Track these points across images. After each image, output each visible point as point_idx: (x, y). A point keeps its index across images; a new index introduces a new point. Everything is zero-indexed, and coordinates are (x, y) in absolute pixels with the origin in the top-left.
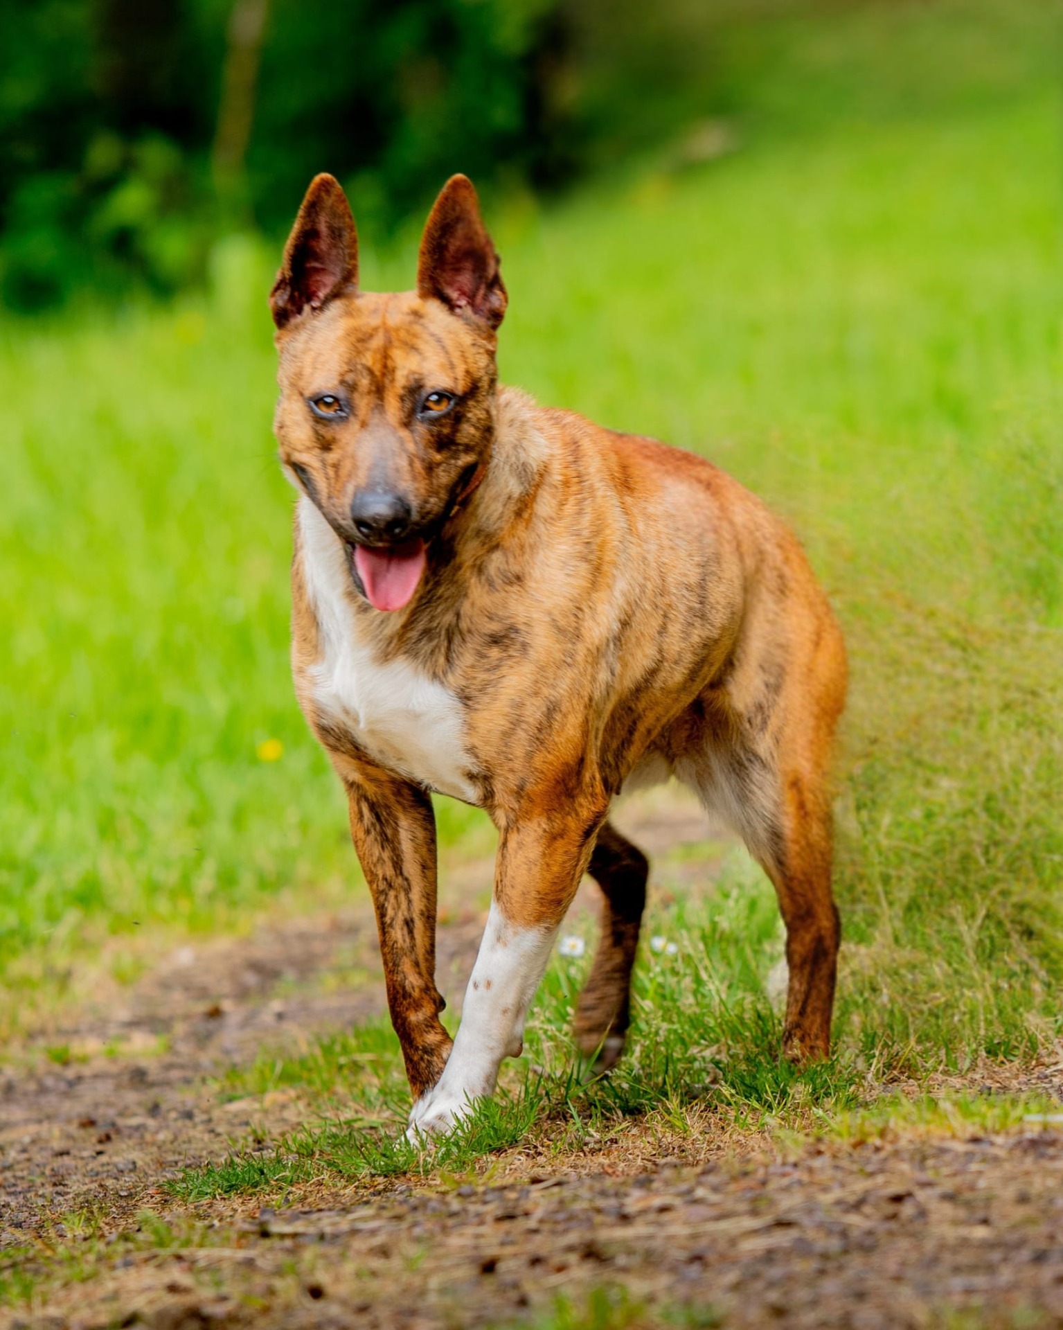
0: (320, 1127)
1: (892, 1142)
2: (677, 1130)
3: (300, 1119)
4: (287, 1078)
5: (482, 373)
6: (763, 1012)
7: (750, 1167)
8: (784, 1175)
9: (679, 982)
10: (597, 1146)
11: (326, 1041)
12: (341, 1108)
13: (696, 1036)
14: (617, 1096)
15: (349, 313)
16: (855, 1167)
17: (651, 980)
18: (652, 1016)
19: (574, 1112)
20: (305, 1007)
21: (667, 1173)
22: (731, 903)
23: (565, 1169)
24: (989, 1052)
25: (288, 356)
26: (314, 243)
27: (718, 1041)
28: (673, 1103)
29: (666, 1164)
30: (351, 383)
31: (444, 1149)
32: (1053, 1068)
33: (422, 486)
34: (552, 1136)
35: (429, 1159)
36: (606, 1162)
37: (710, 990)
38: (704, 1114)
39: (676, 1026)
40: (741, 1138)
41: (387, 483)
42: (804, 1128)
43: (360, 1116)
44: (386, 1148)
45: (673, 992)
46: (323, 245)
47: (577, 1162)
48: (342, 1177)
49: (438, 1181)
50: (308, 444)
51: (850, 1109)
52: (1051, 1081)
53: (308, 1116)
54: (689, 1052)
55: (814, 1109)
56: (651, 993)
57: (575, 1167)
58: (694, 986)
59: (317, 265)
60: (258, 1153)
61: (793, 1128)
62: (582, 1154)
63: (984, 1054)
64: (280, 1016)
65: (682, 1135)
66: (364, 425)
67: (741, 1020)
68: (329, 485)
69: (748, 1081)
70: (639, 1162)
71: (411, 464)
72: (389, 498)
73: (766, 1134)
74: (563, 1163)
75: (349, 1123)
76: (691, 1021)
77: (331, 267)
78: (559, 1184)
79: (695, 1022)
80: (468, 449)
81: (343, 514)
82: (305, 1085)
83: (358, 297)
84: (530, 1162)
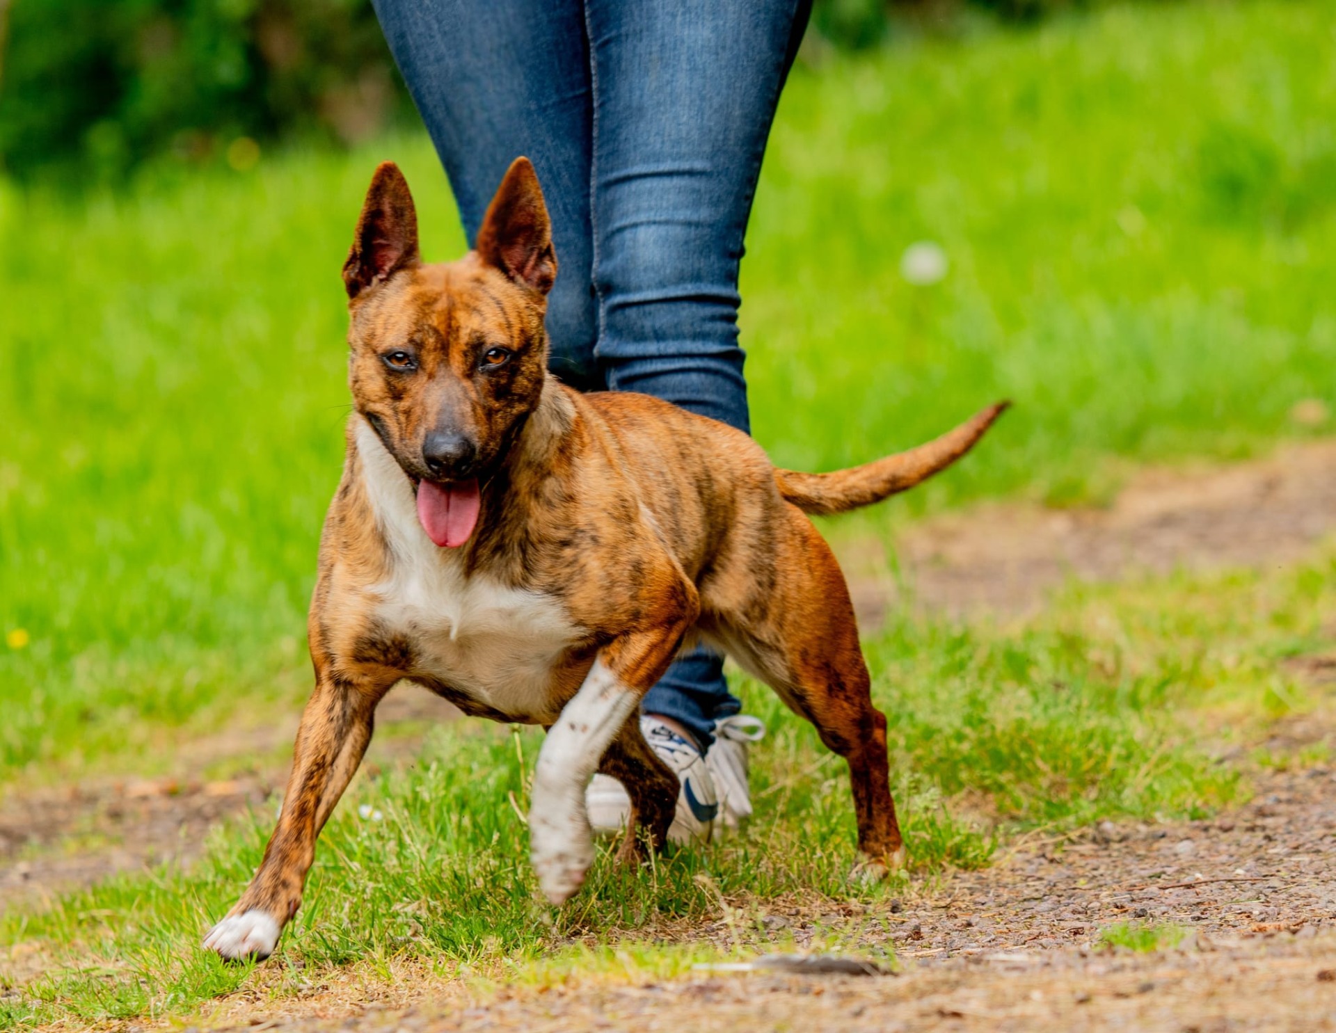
0: (62, 975)
1: (574, 988)
2: (382, 978)
3: (44, 968)
4: (32, 931)
5: (534, 332)
6: (459, 873)
7: (446, 1011)
8: (477, 1018)
9: (384, 846)
10: (310, 992)
11: (67, 898)
12: (80, 958)
13: (399, 894)
14: (328, 948)
15: (415, 281)
16: (541, 1011)
17: (359, 844)
18: (360, 876)
19: (289, 961)
20: (49, 868)
21: (373, 1016)
22: (431, 775)
23: (281, 1013)
24: (661, 908)
25: (362, 320)
26: (379, 222)
27: (418, 898)
28: (378, 953)
29: (371, 1008)
30: (419, 341)
31: (172, 995)
32: (719, 923)
33: (484, 429)
34: (270, 983)
35: (159, 1004)
36: (317, 1006)
37: (412, 853)
38: (406, 964)
39: (381, 885)
40: (439, 985)
41: (454, 427)
42: (496, 976)
43: (97, 965)
44: (120, 994)
45: (378, 855)
46: (387, 224)
47: (292, 1006)
48: (81, 1020)
49: (167, 1024)
50: (380, 394)
51: (537, 959)
52: (717, 934)
53: (51, 966)
54: (393, 908)
55: (504, 958)
56: (359, 855)
57: (290, 1011)
58: (398, 849)
59: (382, 241)
60: (6, 999)
61: (485, 976)
62: (296, 999)
63: (657, 909)
64: (26, 876)
65: (386, 982)
66: (431, 376)
67: (440, 881)
68: (401, 429)
69: (445, 934)
70: (348, 1006)
71: (474, 410)
72: (456, 440)
73: (461, 982)
74: (279, 1008)
75: (87, 972)
76: (395, 880)
77: (395, 243)
78: (275, 1026)
79: (398, 882)
80: (522, 399)
81: (415, 453)
82: (48, 937)
83: (419, 268)
84: (251, 1007)
